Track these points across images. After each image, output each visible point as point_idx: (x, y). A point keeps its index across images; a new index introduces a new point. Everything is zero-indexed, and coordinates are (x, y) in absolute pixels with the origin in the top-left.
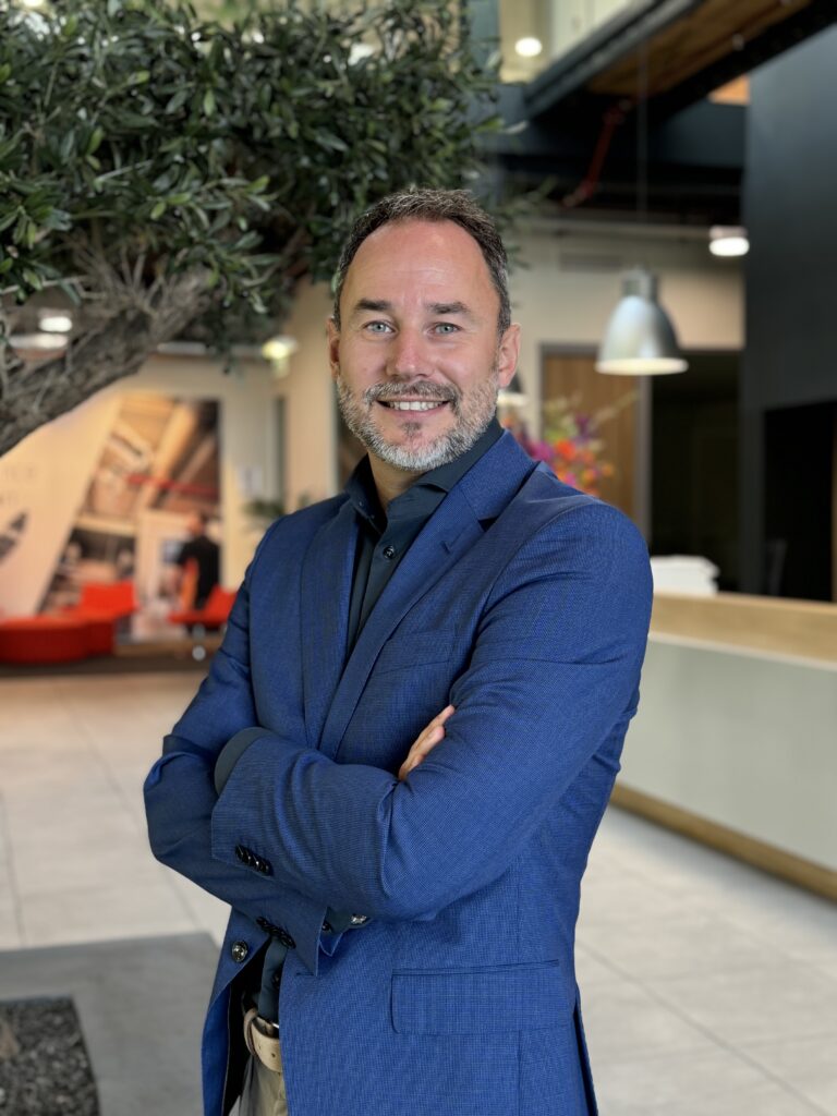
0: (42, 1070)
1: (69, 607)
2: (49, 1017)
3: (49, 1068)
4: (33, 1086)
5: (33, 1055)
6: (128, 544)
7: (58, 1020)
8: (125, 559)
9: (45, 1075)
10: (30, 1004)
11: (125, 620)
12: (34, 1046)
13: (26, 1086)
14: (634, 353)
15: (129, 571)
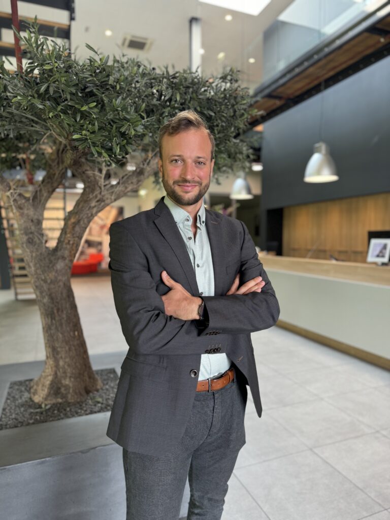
0: (111, 392)
1: (85, 260)
2: (109, 375)
3: (113, 391)
4: (110, 397)
5: (107, 387)
6: (100, 244)
7: (112, 376)
8: (99, 247)
9: (112, 393)
10: (102, 371)
11: (99, 263)
12: (107, 384)
13: (107, 397)
14: (240, 193)
15: (100, 251)
